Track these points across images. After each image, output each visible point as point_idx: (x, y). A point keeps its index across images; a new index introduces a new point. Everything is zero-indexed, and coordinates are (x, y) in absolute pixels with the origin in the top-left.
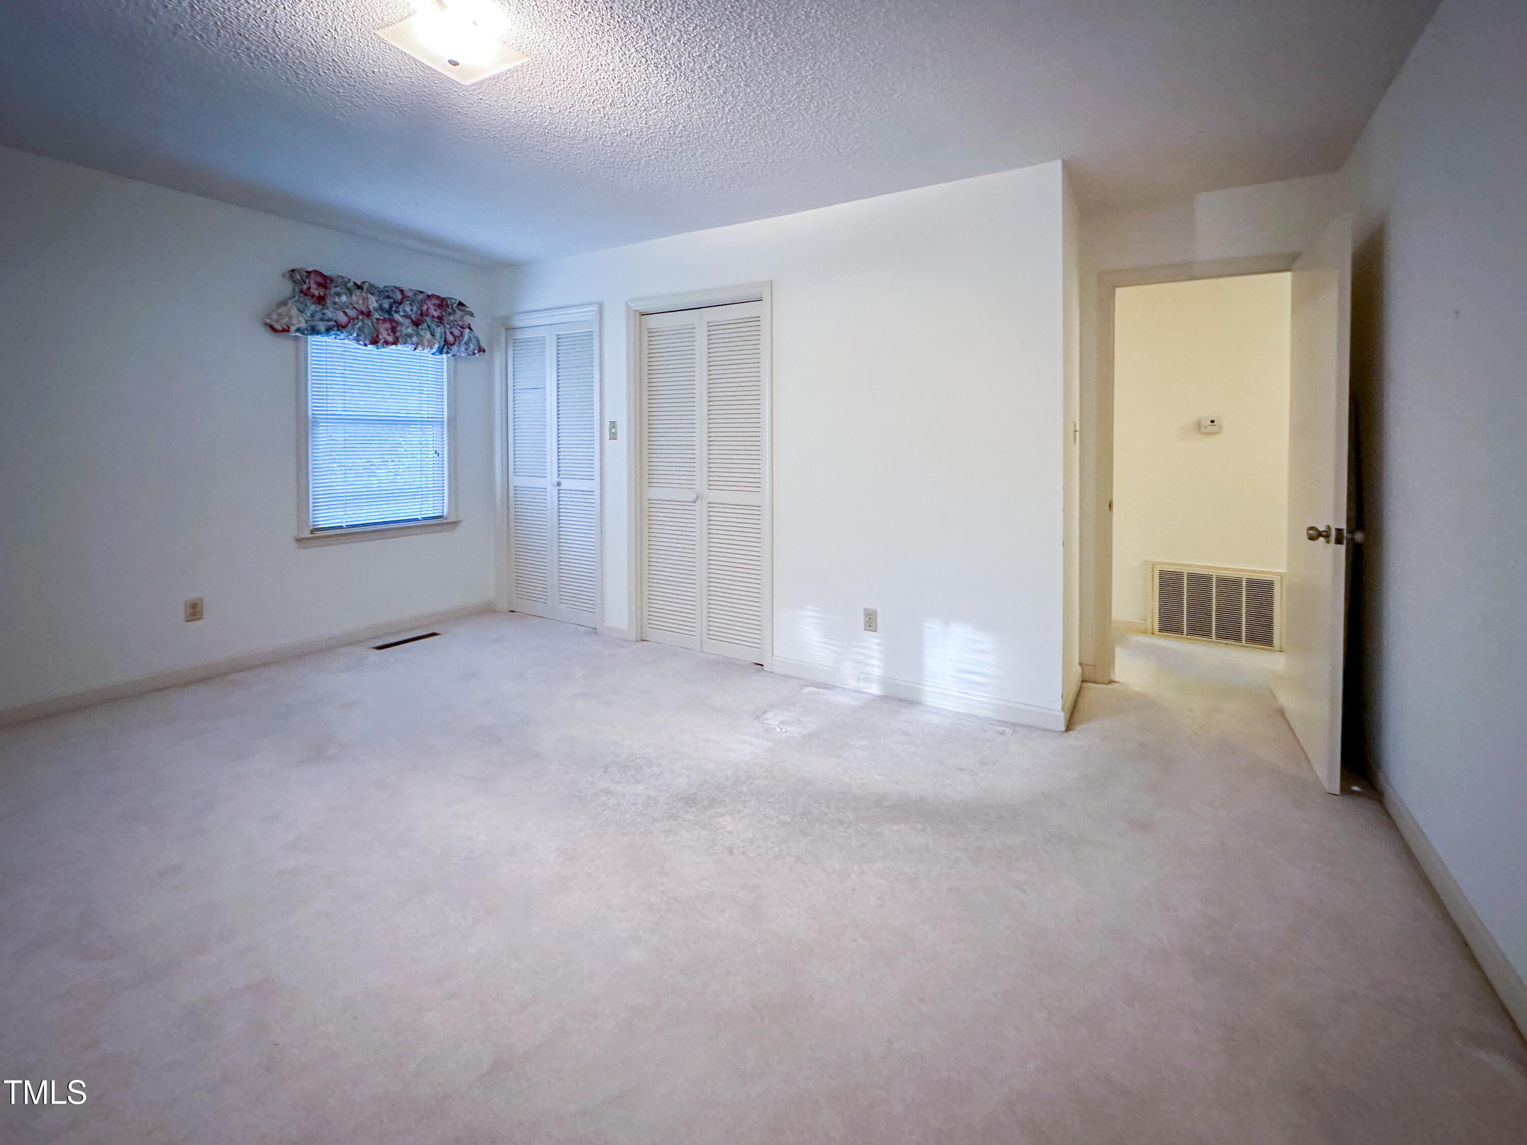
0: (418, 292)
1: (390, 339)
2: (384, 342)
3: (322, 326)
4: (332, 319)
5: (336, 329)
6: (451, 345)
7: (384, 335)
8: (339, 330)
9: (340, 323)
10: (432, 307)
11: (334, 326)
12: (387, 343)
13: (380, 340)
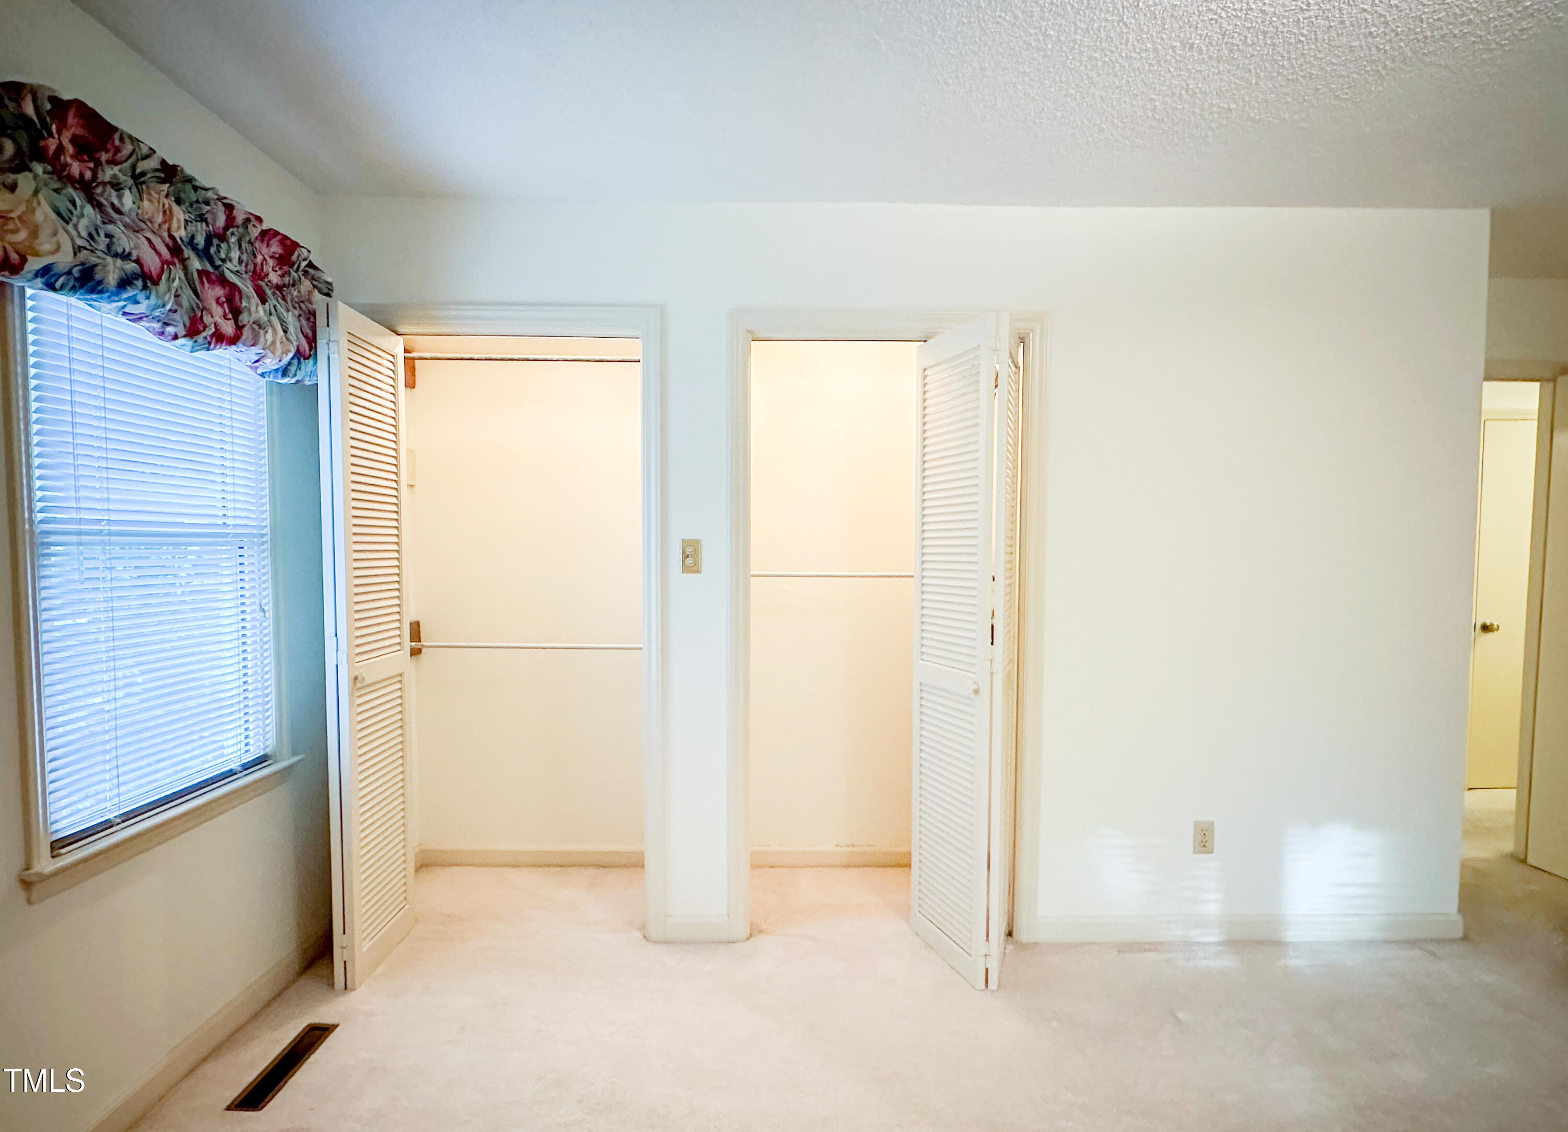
0: (252, 219)
1: (228, 328)
2: (212, 336)
3: (112, 271)
4: (130, 254)
5: (139, 283)
6: (305, 359)
7: (217, 317)
8: (145, 287)
9: (146, 270)
10: (271, 262)
11: (135, 276)
12: (219, 338)
13: (205, 327)
